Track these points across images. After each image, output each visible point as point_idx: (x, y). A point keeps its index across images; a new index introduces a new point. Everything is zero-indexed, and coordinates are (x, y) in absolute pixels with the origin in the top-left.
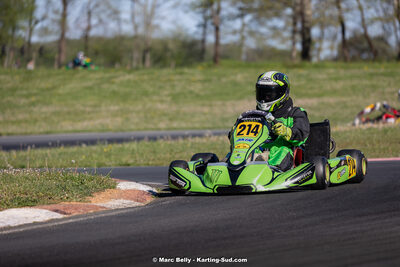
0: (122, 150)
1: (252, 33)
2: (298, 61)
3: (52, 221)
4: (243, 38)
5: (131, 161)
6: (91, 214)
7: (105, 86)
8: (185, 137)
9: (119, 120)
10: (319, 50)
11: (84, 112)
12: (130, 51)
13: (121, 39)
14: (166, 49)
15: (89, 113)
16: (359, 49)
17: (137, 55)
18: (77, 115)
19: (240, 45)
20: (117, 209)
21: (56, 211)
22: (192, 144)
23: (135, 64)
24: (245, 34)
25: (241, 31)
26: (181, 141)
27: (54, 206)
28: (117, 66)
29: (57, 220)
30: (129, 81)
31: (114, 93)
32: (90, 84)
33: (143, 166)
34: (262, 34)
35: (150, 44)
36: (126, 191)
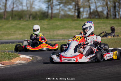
1: (63, 10)
2: (76, 18)
4: (60, 11)
6: (12, 65)
7: (18, 26)
9: (22, 36)
10: (83, 15)
11: (11, 33)
12: (26, 15)
13: (23, 11)
14: (36, 14)
15: (13, 34)
16: (95, 15)
17: (28, 16)
18: (9, 34)
19: (59, 13)
20: (19, 64)
21: (1, 64)
23: (27, 19)
25: (59, 9)
28: (22, 19)
29: (1, 67)
30: (25, 24)
31: (20, 28)
32: (13, 25)
34: (65, 10)
35: (32, 13)
36: (22, 58)
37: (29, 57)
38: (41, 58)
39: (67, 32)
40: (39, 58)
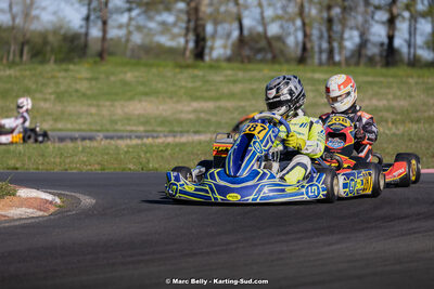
1: (139, 28)
2: (190, 61)
4: (130, 33)
5: (18, 165)
8: (73, 139)
10: (212, 49)
14: (45, 42)
16: (253, 49)
17: (14, 47)
19: (126, 41)
20: (20, 219)
22: (84, 149)
23: (12, 58)
24: (131, 28)
25: (128, 25)
26: (70, 145)
30: (10, 77)
33: (32, 171)
34: (150, 29)
35: (28, 35)
36: (27, 199)
37: (49, 197)
38: (94, 201)
39: (161, 108)
40: (87, 201)
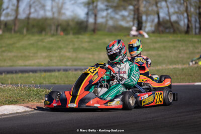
0: (51, 76)
1: (112, 18)
3: (26, 112)
4: (107, 20)
5: (56, 82)
7: (40, 43)
10: (145, 27)
11: (29, 56)
12: (50, 26)
13: (45, 19)
14: (68, 25)
15: (32, 57)
17: (54, 28)
18: (26, 58)
21: (27, 107)
23: (52, 32)
24: (108, 18)
25: (106, 17)
27: (26, 105)
29: (28, 111)
30: (52, 41)
31: (44, 47)
32: (32, 42)
33: (62, 85)
34: (117, 19)
